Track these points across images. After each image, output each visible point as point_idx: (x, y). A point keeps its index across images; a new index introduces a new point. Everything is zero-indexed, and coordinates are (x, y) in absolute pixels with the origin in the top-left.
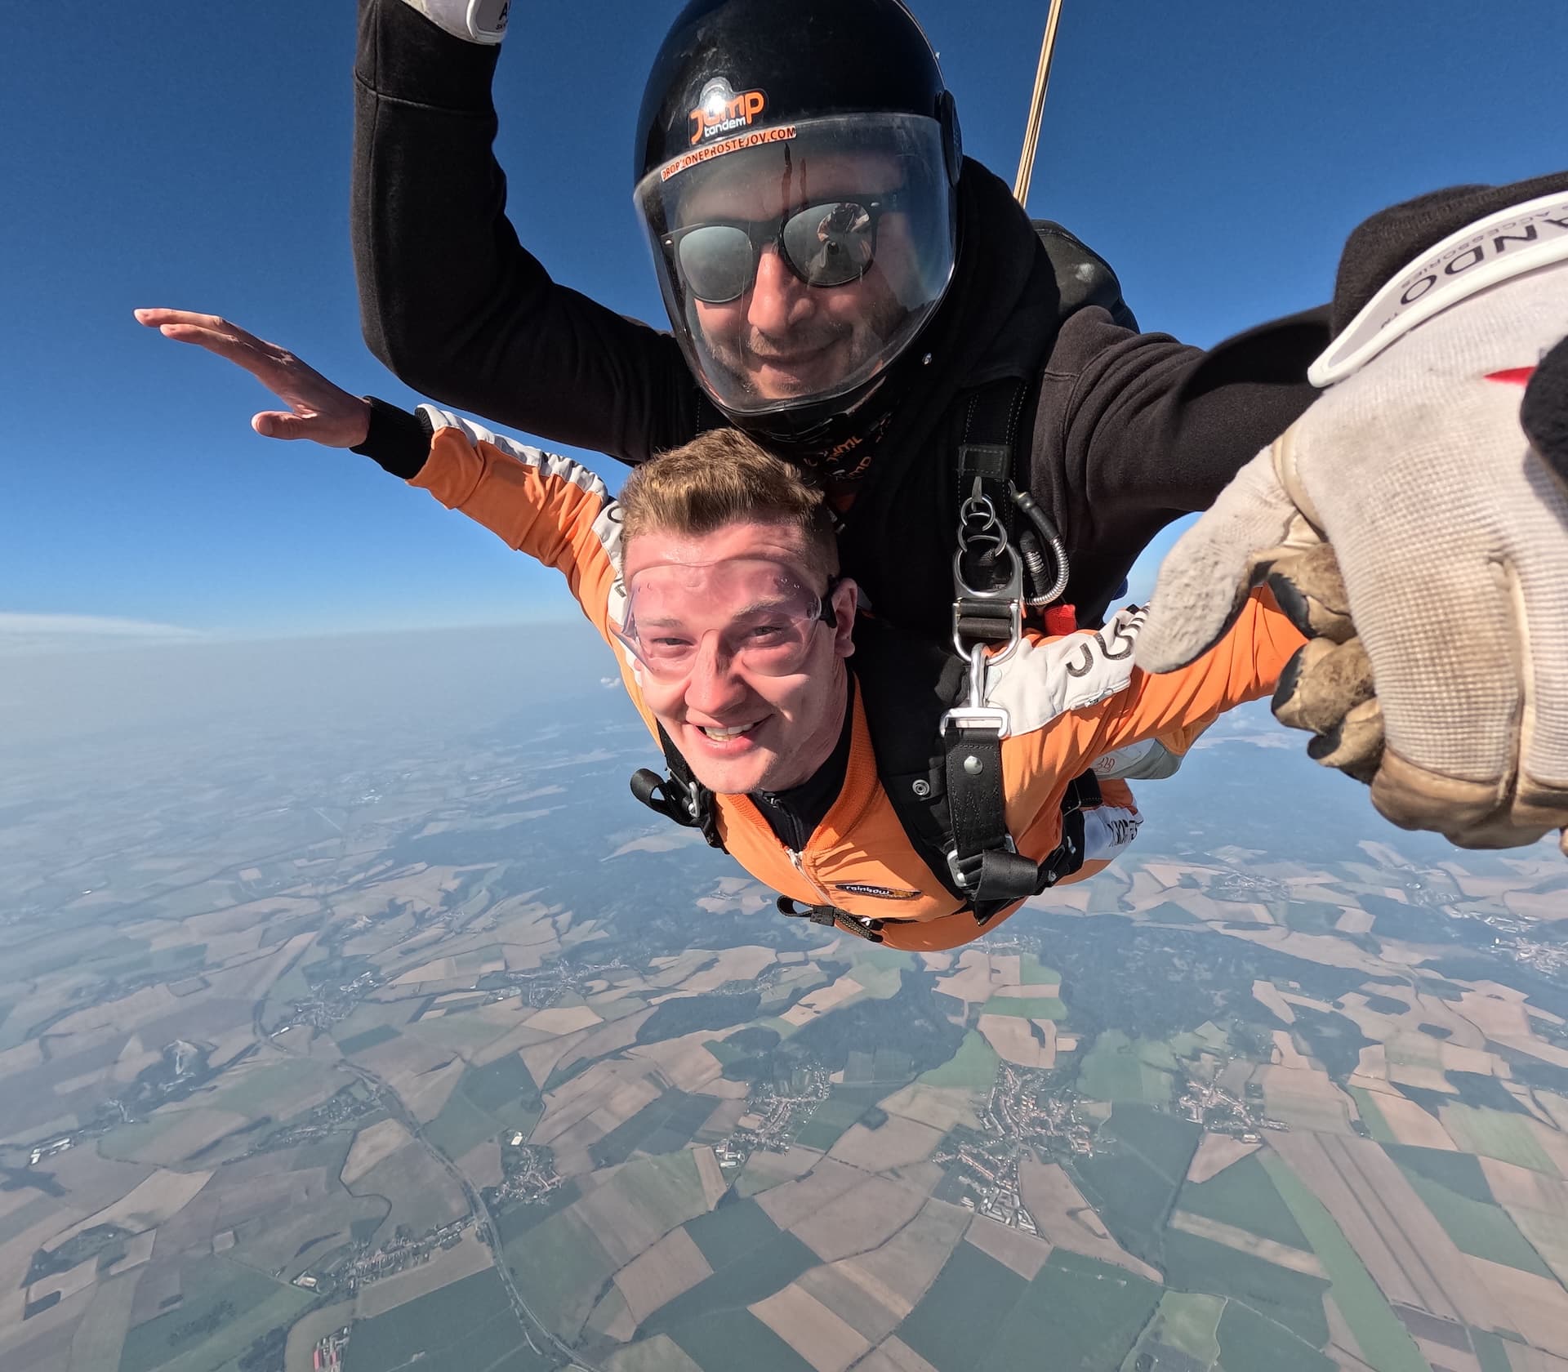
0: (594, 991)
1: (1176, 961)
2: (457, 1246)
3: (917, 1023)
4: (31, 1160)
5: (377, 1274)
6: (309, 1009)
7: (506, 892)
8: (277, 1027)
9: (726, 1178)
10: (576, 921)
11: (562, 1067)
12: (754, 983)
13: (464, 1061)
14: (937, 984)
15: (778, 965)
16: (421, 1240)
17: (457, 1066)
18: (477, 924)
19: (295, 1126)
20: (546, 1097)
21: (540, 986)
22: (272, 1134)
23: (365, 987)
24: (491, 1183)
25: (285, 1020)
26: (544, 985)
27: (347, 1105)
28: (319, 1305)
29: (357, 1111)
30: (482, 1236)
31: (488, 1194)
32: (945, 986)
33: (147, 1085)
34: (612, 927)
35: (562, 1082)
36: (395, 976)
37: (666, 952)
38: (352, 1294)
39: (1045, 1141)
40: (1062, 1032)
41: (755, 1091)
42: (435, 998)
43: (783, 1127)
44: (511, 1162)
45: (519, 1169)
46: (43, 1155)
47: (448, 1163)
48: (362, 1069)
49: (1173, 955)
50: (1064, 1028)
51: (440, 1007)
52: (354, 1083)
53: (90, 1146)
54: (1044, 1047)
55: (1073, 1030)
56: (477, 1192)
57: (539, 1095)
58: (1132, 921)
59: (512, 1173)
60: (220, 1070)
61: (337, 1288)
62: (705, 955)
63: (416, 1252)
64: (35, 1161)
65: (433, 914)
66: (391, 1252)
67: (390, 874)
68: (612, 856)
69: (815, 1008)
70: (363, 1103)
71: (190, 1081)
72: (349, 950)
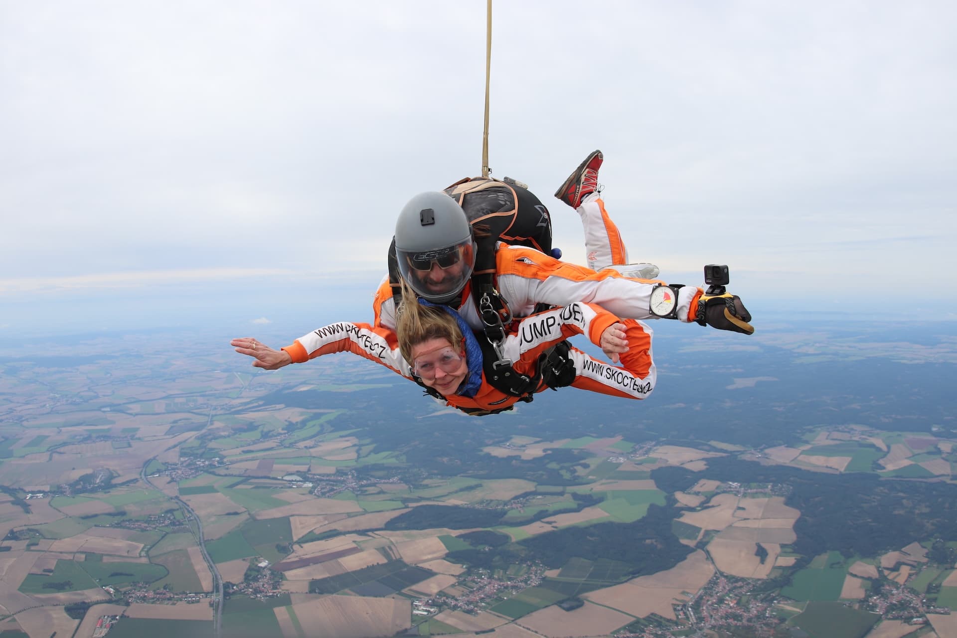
0: (367, 493)
1: (904, 501)
2: (196, 604)
3: (648, 541)
4: (27, 497)
5: (145, 600)
6: (173, 469)
7: (332, 429)
8: (153, 474)
9: (413, 621)
10: (376, 451)
11: (317, 532)
12: (505, 504)
13: (249, 514)
14: (682, 515)
15: (535, 493)
16: (177, 594)
17: (245, 517)
18: (301, 445)
19: (137, 521)
20: (296, 547)
21: (327, 484)
22: (124, 521)
23: (212, 465)
24: (233, 581)
25: (159, 471)
26: (331, 485)
27: (169, 519)
28: (110, 602)
29: (173, 524)
30: (213, 604)
31: (227, 585)
32: (688, 519)
33: (82, 483)
34: (404, 458)
35: (312, 540)
36: (232, 463)
37: (439, 477)
38: (128, 604)
39: (732, 629)
40: (785, 552)
41: (469, 572)
42: (249, 479)
43: (483, 598)
44: (253, 574)
45: (256, 579)
46: (31, 497)
47: (211, 563)
48: (186, 504)
49: (903, 498)
50: (789, 550)
51: (251, 484)
52: (178, 510)
53: (47, 500)
54: (763, 563)
55: (795, 552)
56: (221, 583)
57: (292, 544)
58: (880, 477)
59: (250, 580)
60: (115, 486)
61: (122, 599)
62: (473, 482)
63: (170, 599)
64: (28, 498)
65: (275, 434)
66: (157, 594)
67: (259, 408)
68: (427, 416)
69: (554, 525)
70: (178, 521)
71: (100, 487)
72: (212, 445)
